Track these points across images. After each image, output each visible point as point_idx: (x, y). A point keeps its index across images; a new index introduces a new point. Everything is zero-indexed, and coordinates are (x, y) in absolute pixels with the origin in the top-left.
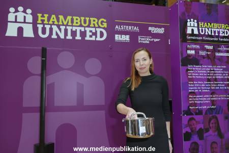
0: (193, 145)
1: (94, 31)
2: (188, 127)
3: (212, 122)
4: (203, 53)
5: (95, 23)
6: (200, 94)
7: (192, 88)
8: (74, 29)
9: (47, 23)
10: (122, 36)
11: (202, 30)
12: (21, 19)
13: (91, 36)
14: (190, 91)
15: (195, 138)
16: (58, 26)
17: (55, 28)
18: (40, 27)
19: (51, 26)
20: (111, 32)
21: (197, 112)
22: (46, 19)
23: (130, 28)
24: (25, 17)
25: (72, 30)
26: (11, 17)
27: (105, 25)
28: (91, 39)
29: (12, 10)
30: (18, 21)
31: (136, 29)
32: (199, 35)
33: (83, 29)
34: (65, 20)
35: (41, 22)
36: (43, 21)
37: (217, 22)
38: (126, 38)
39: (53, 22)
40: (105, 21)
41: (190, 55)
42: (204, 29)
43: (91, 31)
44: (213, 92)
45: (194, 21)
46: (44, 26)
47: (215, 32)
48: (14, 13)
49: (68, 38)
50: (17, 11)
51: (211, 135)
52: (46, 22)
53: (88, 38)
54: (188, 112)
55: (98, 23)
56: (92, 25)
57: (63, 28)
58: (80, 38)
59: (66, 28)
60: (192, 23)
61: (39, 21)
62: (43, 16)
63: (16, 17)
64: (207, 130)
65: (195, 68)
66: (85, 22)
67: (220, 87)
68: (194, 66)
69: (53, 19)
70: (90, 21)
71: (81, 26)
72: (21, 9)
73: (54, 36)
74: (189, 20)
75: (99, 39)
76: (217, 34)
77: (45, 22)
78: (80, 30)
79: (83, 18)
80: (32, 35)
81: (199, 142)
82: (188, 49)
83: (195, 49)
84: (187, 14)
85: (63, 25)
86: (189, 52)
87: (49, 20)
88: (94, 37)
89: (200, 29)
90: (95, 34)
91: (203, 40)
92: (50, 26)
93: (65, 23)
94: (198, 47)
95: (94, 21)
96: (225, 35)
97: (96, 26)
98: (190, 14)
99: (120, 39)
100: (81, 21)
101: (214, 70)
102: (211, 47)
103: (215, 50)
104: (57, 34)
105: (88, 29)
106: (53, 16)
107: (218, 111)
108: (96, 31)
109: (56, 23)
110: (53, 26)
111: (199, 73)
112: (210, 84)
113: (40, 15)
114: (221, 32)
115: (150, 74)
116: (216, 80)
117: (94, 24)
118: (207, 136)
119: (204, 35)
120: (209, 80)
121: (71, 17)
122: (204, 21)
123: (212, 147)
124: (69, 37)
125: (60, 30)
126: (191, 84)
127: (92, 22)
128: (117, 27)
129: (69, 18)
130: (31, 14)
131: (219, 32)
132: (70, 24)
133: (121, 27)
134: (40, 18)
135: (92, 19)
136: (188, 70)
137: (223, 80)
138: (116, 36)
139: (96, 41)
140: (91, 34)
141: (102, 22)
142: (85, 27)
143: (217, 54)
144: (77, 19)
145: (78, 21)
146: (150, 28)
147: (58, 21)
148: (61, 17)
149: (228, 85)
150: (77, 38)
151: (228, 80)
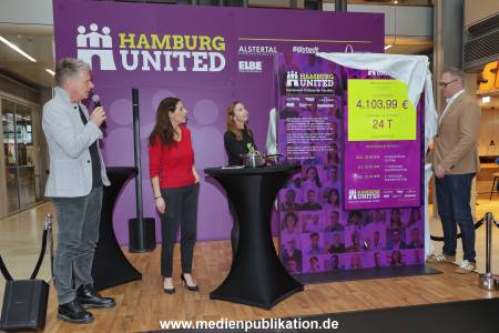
1: (205, 57)
3: (310, 172)
4: (304, 105)
5: (207, 43)
6: (299, 145)
7: (291, 140)
8: (175, 54)
9: (134, 47)
10: (250, 63)
11: (303, 82)
12: (95, 43)
13: (201, 66)
14: (288, 143)
15: (292, 186)
16: (151, 52)
17: (146, 54)
18: (124, 54)
19: (140, 52)
20: (232, 56)
22: (132, 41)
23: (262, 49)
24: (101, 39)
25: (171, 56)
26: (81, 41)
27: (223, 46)
28: (201, 70)
29: (81, 29)
30: (91, 46)
31: (272, 50)
32: (300, 87)
33: (188, 55)
34: (161, 41)
35: (125, 47)
36: (127, 44)
38: (256, 66)
39: (143, 45)
40: (222, 39)
41: (288, 108)
43: (200, 58)
44: (312, 144)
45: (294, 73)
46: (130, 52)
47: (317, 83)
48: (85, 34)
49: (165, 69)
50: (88, 31)
51: (310, 184)
52: (132, 46)
53: (196, 68)
55: (211, 44)
56: (202, 48)
57: (158, 54)
58: (184, 69)
59: (162, 53)
60: (292, 75)
61: (123, 46)
63: (88, 39)
64: (305, 179)
65: (294, 120)
66: (191, 44)
67: (320, 138)
69: (143, 40)
70: (198, 41)
71: (185, 49)
72: (94, 27)
73: (146, 68)
74: (289, 73)
75: (213, 69)
77: (130, 47)
78: (185, 57)
79: (187, 37)
80: (112, 67)
82: (287, 102)
83: (295, 102)
84: (286, 66)
85: (158, 49)
86: (288, 105)
87: (136, 43)
88: (206, 66)
89: (301, 81)
90: (207, 62)
91: (304, 93)
92: (137, 52)
93: (161, 46)
94: (298, 99)
95: (205, 40)
96: (330, 86)
97: (209, 48)
99: (247, 68)
100: (184, 42)
101: (314, 122)
102: (312, 99)
103: (316, 102)
104: (150, 64)
105: (196, 55)
106: (143, 36)
108: (209, 57)
109: (147, 46)
111: (299, 125)
112: (309, 136)
113: (122, 36)
116: (316, 132)
117: (205, 46)
118: (304, 185)
119: (306, 87)
120: (309, 132)
121: (169, 36)
122: (305, 72)
123: (309, 195)
125: (154, 57)
126: (289, 136)
127: (202, 43)
128: (241, 49)
129: (167, 38)
130: (109, 34)
132: (168, 47)
133: (247, 49)
134: (123, 41)
135: (202, 38)
136: (286, 123)
137: (324, 132)
138: (241, 63)
139: (208, 72)
140: (201, 62)
141: (218, 42)
142: (191, 51)
144: (179, 40)
145: (181, 42)
146: (295, 49)
147: (150, 44)
148: (155, 37)
149: (330, 137)
150: (179, 69)
151: (330, 131)
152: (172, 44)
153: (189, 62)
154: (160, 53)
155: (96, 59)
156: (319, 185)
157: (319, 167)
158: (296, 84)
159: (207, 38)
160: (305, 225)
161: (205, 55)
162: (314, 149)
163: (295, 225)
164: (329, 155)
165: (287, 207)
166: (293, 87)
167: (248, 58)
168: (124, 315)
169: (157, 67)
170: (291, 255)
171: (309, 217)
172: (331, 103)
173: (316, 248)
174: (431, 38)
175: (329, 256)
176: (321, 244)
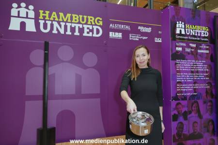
0: (180, 124)
1: (91, 28)
2: (176, 111)
3: (194, 106)
4: (188, 50)
5: (92, 21)
6: (186, 83)
7: (179, 79)
8: (73, 25)
9: (48, 19)
10: (116, 33)
11: (188, 31)
14: (178, 81)
15: (181, 119)
16: (59, 23)
17: (56, 24)
18: (42, 22)
19: (52, 22)
20: (106, 29)
21: (183, 97)
22: (47, 15)
23: (123, 26)
24: (27, 13)
25: (71, 26)
26: (14, 12)
27: (101, 23)
28: (88, 35)
29: (15, 5)
30: (20, 16)
31: (128, 28)
32: (185, 35)
33: (81, 26)
34: (65, 17)
35: (43, 18)
36: (44, 17)
37: (199, 25)
38: (119, 35)
39: (54, 18)
40: (101, 19)
41: (178, 52)
42: (189, 30)
43: (88, 28)
44: (195, 82)
45: (182, 23)
46: (45, 22)
47: (198, 33)
48: (17, 8)
49: (67, 33)
50: (19, 7)
51: (193, 117)
53: (85, 34)
54: (176, 98)
55: (94, 21)
56: (89, 23)
58: (78, 34)
59: (66, 24)
60: (180, 25)
61: (41, 17)
62: (44, 13)
63: (19, 12)
64: (190, 113)
65: (182, 62)
66: (83, 20)
67: (200, 77)
68: (182, 60)
69: (54, 15)
70: (87, 19)
71: (79, 23)
72: (23, 5)
73: (55, 31)
74: (178, 22)
75: (95, 35)
76: (199, 35)
77: (46, 19)
78: (79, 27)
79: (81, 16)
80: (34, 29)
81: (185, 122)
82: (177, 46)
84: (176, 17)
85: (63, 21)
87: (50, 16)
88: (91, 33)
89: (187, 30)
90: (92, 31)
91: (188, 39)
92: (50, 22)
93: (65, 20)
94: (184, 45)
96: (206, 36)
97: (93, 23)
98: (179, 17)
99: (114, 36)
100: (79, 19)
101: (196, 64)
104: (57, 30)
105: (86, 26)
106: (54, 13)
107: (198, 97)
108: (93, 28)
109: (57, 19)
110: (54, 22)
111: (185, 66)
112: (193, 75)
113: (41, 12)
114: (202, 33)
115: (147, 67)
116: (197, 72)
117: (91, 22)
118: (189, 118)
119: (190, 35)
120: (192, 72)
121: (70, 15)
122: (189, 24)
124: (69, 33)
125: (60, 26)
126: (178, 75)
127: (89, 20)
128: (111, 25)
129: (69, 15)
130: (33, 10)
131: (201, 33)
132: (69, 21)
133: (114, 26)
134: (42, 15)
135: (89, 17)
136: (176, 64)
137: (203, 72)
138: (111, 33)
140: (88, 30)
141: (98, 20)
142: (83, 24)
143: (199, 51)
144: (76, 17)
145: (77, 19)
147: (58, 17)
148: (61, 14)
149: (207, 76)
150: (75, 34)
151: (207, 72)
153: (81, 30)
154: (64, 24)
156: (200, 117)
157: (200, 102)
159: (92, 18)
162: (197, 86)
167: (115, 31)
169: (62, 32)
172: (207, 49)
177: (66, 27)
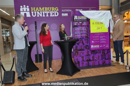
0: (76, 46)
1: (53, 13)
3: (81, 41)
4: (79, 24)
5: (54, 9)
8: (45, 12)
13: (52, 15)
16: (39, 12)
17: (38, 13)
18: (32, 12)
22: (34, 9)
23: (68, 10)
26: (21, 10)
27: (58, 10)
28: (52, 16)
29: (21, 7)
30: (24, 11)
32: (78, 20)
33: (49, 12)
34: (42, 9)
36: (33, 10)
38: (66, 15)
40: (58, 8)
41: (75, 25)
43: (52, 13)
44: (81, 34)
46: (34, 12)
49: (43, 16)
50: (23, 7)
52: (34, 10)
53: (51, 16)
55: (55, 9)
56: (52, 10)
57: (41, 12)
60: (76, 17)
61: (32, 10)
62: (33, 8)
64: (80, 43)
66: (50, 10)
67: (83, 32)
70: (51, 9)
71: (48, 11)
72: (24, 6)
73: (38, 16)
75: (55, 16)
79: (49, 8)
82: (75, 23)
85: (41, 11)
87: (35, 10)
90: (54, 14)
91: (79, 21)
92: (36, 12)
93: (42, 10)
94: (77, 23)
95: (53, 8)
97: (54, 10)
100: (48, 9)
102: (81, 23)
103: (82, 23)
104: (39, 15)
105: (51, 12)
106: (37, 8)
108: (54, 13)
109: (38, 10)
111: (78, 29)
113: (32, 8)
120: (80, 31)
122: (79, 16)
123: (81, 47)
125: (40, 13)
127: (52, 9)
128: (62, 10)
129: (43, 8)
130: (28, 8)
132: (44, 10)
134: (32, 9)
135: (52, 8)
138: (62, 14)
140: (52, 14)
141: (56, 9)
142: (50, 11)
144: (46, 8)
145: (47, 9)
146: (76, 10)
148: (40, 8)
149: (86, 32)
150: (47, 16)
152: (45, 10)
153: (49, 14)
154: (42, 12)
155: (25, 14)
156: (83, 44)
158: (77, 19)
159: (54, 8)
160: (80, 55)
161: (53, 12)
162: (82, 35)
163: (78, 55)
164: (86, 37)
165: (75, 50)
166: (76, 20)
168: (35, 79)
169: (41, 16)
170: (77, 62)
171: (81, 52)
172: (86, 23)
173: (83, 60)
174: (111, 6)
175: (86, 62)
176: (84, 59)
177: (42, 13)
